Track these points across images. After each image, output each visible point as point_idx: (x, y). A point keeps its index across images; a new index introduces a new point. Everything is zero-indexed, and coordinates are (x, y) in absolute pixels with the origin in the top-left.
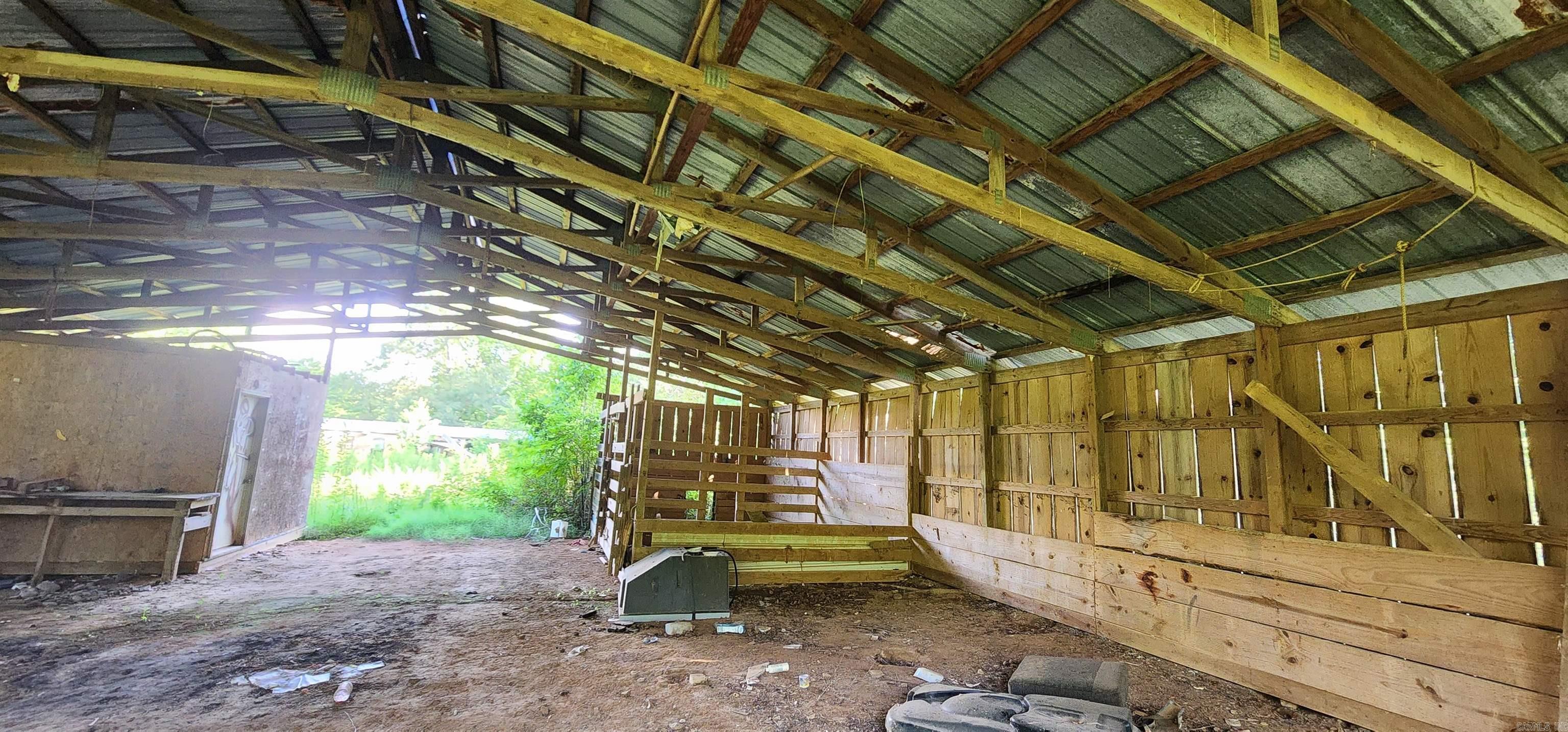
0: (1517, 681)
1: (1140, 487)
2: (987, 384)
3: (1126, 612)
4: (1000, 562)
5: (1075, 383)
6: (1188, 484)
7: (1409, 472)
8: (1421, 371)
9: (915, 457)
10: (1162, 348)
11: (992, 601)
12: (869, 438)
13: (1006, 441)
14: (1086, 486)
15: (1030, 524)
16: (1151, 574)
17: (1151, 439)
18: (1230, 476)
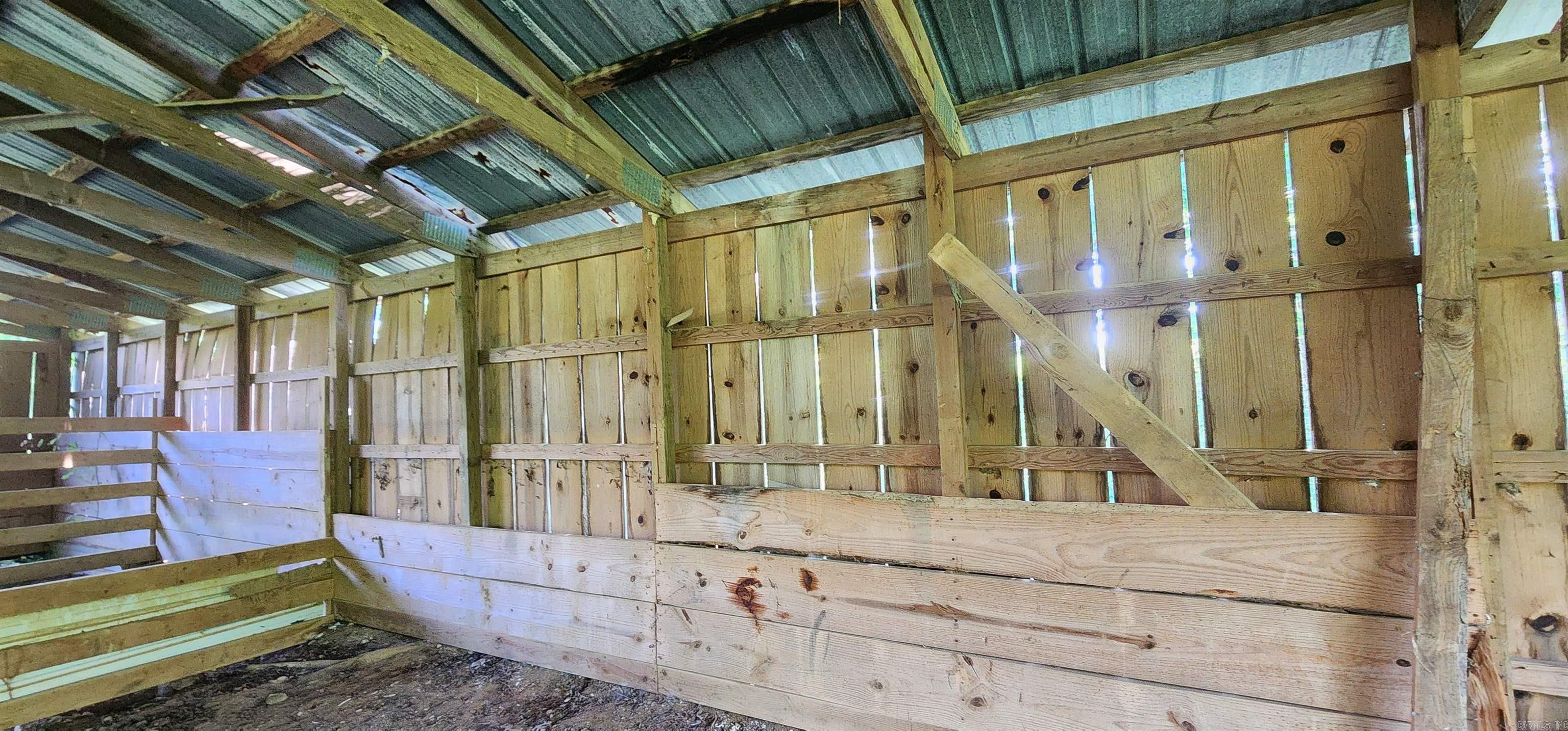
0: (1315, 699)
1: (728, 435)
2: (471, 276)
3: (709, 649)
4: (493, 587)
5: (622, 269)
6: (804, 424)
7: (1138, 381)
8: (1159, 225)
9: (341, 413)
10: (768, 202)
11: (478, 656)
12: (260, 386)
13: (503, 376)
14: (641, 440)
15: (545, 512)
16: (750, 581)
17: (746, 355)
18: (870, 410)
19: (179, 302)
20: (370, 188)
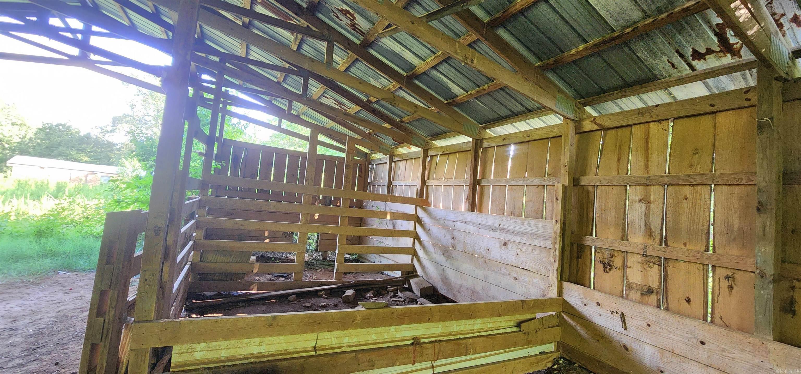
12: (483, 186)
19: (429, 139)
20: (750, 6)
